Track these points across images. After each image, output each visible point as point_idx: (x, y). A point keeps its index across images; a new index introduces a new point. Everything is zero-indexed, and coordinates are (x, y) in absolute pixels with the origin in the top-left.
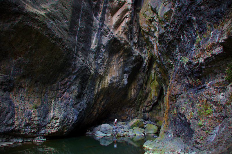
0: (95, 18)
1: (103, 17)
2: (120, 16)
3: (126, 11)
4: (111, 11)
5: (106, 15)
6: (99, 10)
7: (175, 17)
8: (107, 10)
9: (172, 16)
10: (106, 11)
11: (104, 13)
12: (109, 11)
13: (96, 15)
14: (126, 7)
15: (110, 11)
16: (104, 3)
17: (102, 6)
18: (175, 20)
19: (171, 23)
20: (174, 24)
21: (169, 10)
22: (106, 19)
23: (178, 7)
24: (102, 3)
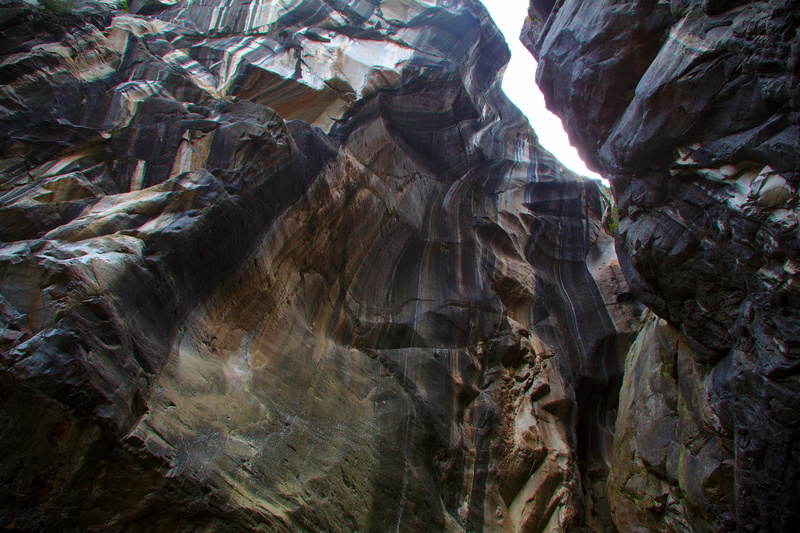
0: (448, 518)
1: (477, 511)
2: (534, 502)
3: (555, 480)
4: (501, 486)
5: (486, 505)
6: (461, 487)
7: (748, 489)
8: (487, 486)
9: (737, 486)
10: (485, 488)
11: (478, 497)
12: (497, 487)
13: (452, 507)
14: (551, 467)
15: (499, 488)
16: (478, 463)
17: (471, 472)
18: (752, 501)
19: (741, 517)
20: (758, 516)
21: (715, 466)
22: (487, 517)
23: (748, 454)
24: (470, 462)
